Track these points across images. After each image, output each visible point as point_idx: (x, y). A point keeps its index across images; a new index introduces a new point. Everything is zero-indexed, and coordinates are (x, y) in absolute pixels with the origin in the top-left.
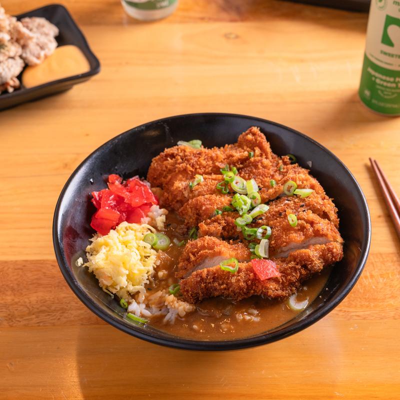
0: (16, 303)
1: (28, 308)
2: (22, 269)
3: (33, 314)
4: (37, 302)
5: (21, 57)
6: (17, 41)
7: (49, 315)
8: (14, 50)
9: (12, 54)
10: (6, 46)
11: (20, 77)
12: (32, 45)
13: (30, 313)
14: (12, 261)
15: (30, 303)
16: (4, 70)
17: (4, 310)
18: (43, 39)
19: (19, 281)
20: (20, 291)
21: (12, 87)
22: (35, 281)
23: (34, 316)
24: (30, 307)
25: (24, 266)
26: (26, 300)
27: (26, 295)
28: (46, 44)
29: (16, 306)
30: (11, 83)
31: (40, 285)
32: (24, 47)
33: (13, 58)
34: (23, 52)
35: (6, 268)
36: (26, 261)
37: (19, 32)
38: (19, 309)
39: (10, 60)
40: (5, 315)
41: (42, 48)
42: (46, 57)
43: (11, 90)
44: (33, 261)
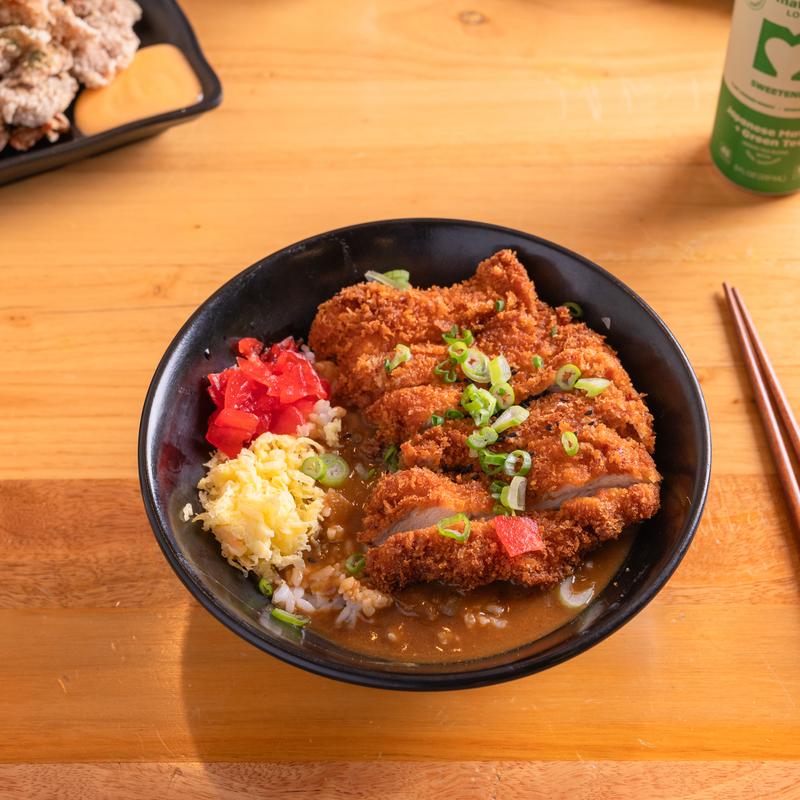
0: (73, 563)
1: (95, 573)
2: (81, 497)
3: (104, 585)
4: (109, 562)
5: (72, 72)
6: (65, 42)
7: (132, 586)
8: (58, 60)
9: (54, 70)
10: (44, 55)
11: (70, 112)
12: (92, 50)
13: (97, 583)
14: (63, 481)
15: (97, 563)
16: (40, 101)
17: (52, 576)
18: (113, 35)
19: (76, 520)
20: (78, 540)
21: (55, 131)
22: (105, 521)
23: (104, 589)
24: (98, 571)
25: (85, 491)
26: (91, 557)
27: (89, 547)
28: (119, 45)
29: (72, 568)
30: (55, 125)
31: (113, 527)
32: (77, 52)
33: (58, 76)
34: (74, 63)
35: (52, 495)
36: (88, 481)
37: (67, 26)
38: (78, 573)
39: (53, 81)
40: (53, 584)
41: (111, 54)
42: (118, 70)
43: (54, 137)
44: (101, 481)
